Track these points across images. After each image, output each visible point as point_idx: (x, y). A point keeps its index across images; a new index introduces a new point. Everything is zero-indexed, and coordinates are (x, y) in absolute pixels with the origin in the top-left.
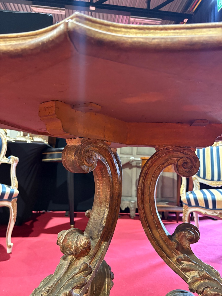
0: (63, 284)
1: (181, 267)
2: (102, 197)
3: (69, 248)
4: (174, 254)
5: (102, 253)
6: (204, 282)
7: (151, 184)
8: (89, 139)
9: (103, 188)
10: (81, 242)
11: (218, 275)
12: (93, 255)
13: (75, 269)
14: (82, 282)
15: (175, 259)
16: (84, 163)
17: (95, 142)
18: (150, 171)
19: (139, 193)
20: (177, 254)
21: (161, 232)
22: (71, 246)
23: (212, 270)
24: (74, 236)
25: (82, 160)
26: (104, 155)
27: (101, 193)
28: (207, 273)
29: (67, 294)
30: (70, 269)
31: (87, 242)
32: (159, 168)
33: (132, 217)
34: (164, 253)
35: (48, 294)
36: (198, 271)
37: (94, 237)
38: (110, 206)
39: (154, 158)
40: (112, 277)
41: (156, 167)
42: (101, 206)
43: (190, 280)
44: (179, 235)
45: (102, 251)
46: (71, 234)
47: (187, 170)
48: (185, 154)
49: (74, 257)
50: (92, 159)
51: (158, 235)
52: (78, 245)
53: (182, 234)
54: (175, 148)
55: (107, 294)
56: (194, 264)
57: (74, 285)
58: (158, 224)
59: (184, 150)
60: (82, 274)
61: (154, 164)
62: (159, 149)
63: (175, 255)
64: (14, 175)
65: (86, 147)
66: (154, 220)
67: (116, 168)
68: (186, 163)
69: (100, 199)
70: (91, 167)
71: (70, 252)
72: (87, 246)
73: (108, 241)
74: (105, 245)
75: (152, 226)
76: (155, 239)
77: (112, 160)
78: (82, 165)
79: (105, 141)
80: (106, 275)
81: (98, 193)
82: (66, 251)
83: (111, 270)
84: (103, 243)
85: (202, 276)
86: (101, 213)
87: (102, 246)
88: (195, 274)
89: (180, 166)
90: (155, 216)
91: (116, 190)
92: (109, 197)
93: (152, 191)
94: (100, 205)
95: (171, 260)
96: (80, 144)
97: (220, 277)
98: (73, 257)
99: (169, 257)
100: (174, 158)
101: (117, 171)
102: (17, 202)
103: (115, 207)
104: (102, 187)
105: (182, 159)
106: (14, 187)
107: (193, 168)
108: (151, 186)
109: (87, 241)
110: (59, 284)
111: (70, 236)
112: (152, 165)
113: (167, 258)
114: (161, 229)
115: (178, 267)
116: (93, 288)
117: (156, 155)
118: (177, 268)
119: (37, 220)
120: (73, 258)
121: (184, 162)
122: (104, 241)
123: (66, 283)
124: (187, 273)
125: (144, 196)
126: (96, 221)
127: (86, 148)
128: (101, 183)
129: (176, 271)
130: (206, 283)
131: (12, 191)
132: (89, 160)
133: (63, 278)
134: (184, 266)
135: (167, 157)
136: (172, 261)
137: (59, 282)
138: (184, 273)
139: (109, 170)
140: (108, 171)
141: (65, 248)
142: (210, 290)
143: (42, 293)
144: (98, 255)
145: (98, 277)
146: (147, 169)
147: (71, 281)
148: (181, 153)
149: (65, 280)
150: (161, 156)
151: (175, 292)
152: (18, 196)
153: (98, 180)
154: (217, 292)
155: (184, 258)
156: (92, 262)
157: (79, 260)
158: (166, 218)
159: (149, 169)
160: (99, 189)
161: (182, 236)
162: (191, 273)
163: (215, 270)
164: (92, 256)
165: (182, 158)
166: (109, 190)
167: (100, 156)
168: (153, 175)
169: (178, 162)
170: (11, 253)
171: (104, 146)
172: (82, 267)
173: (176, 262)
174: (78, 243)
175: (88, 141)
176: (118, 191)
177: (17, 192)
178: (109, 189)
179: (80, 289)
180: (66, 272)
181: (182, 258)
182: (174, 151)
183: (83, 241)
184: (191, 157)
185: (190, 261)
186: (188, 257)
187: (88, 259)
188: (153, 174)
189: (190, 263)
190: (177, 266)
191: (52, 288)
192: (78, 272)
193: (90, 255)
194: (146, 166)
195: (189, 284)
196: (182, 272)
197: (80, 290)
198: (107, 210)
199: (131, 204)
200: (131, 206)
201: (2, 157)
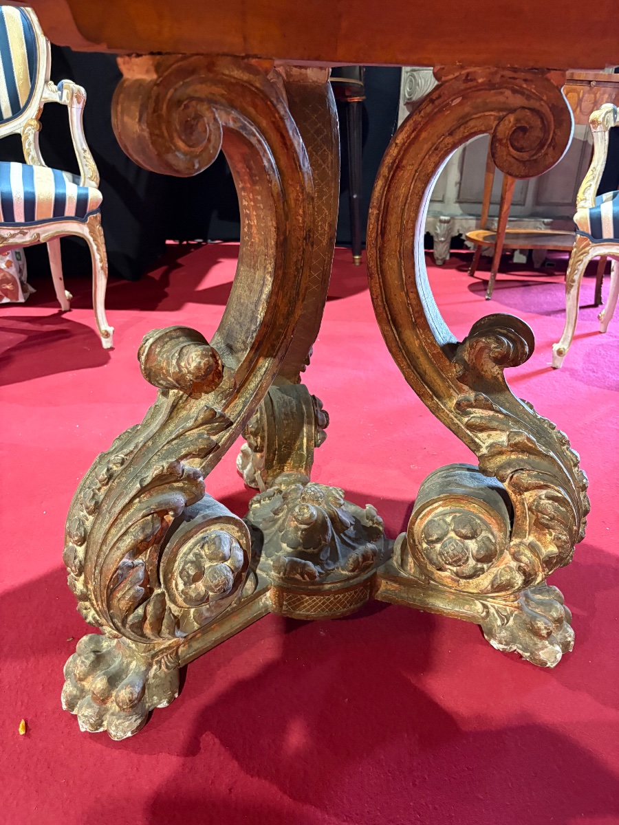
0: (157, 447)
1: (466, 419)
2: (257, 239)
3: (163, 373)
4: (452, 391)
5: (258, 384)
6: (518, 459)
7: (407, 199)
8: (185, 57)
9: (258, 216)
10: (189, 364)
11: (564, 444)
12: (231, 390)
13: (187, 418)
14: (202, 447)
15: (455, 402)
16: (175, 146)
17: (210, 67)
18: (408, 157)
19: (371, 227)
20: (460, 390)
21: (423, 336)
22: (168, 371)
23: (551, 431)
24: (173, 347)
25: (166, 134)
26: (251, 110)
27: (254, 230)
28: (529, 439)
29: (165, 471)
30: (174, 418)
31: (202, 364)
32: (436, 149)
33: (439, 262)
34: (426, 387)
35: (123, 467)
36: (508, 433)
37: (236, 348)
38: (276, 268)
39: (422, 114)
40: (320, 423)
41: (430, 143)
42: (254, 267)
43: (484, 451)
44: (472, 347)
45: (261, 381)
46: (167, 343)
47: (525, 156)
48: (528, 97)
49: (181, 393)
50: (200, 128)
51: (417, 343)
52: (183, 369)
53: (481, 344)
54: (495, 73)
55: (308, 457)
56: (500, 416)
57: (184, 452)
58: (416, 315)
59: (525, 80)
60: (203, 431)
61: (424, 135)
62: (443, 79)
63: (454, 394)
64: (82, 145)
65: (177, 86)
66: (408, 304)
67: (296, 152)
68: (523, 130)
69: (252, 245)
70: (200, 155)
71: (167, 384)
72: (204, 372)
73: (275, 357)
74: (267, 364)
75: (402, 319)
76: (408, 352)
77: (281, 125)
78: (168, 150)
79: (248, 56)
80: (305, 418)
81: (246, 230)
82: (157, 381)
83: (321, 406)
84: (261, 360)
85: (516, 444)
86: (255, 286)
87: (259, 368)
88: (502, 438)
89: (504, 141)
90: (411, 295)
91: (298, 220)
92: (273, 243)
93: (407, 221)
94: (253, 263)
95: (442, 403)
96: (155, 76)
97: (567, 449)
98: (178, 393)
99: (437, 397)
100: (487, 113)
101: (299, 161)
102: (103, 224)
103: (297, 270)
104: (255, 213)
105: (512, 118)
106: (87, 180)
107: (546, 147)
108: (407, 205)
109: (203, 362)
110: (148, 448)
111: (163, 347)
112: (417, 137)
113: (433, 400)
114: (424, 330)
115: (459, 420)
116: (273, 444)
117: (432, 101)
118: (456, 421)
119: (180, 266)
120: (180, 395)
121: (518, 128)
122: (266, 357)
123: (164, 446)
124: (480, 435)
125: (386, 238)
126: (242, 305)
127: (176, 90)
128: (251, 200)
129: (453, 427)
130: (522, 460)
131: (83, 192)
132: (191, 134)
133: (159, 435)
134: (473, 420)
135: (467, 109)
136: (445, 406)
137: (150, 443)
138: (471, 435)
139: (269, 159)
140: (266, 163)
141: (152, 374)
142: (529, 475)
143: (111, 466)
144: (249, 387)
145: (285, 422)
146: (399, 153)
147: (175, 444)
148: (514, 91)
149: (163, 440)
150: (448, 103)
151: (453, 467)
152: (104, 208)
153: (244, 189)
154: (544, 480)
155: (475, 400)
156: (232, 405)
157: (197, 399)
158: (537, 266)
159: (406, 151)
160: (248, 216)
161: (482, 349)
162: (489, 436)
163: (559, 432)
164: (227, 392)
165: (512, 111)
166: (274, 223)
167: (234, 113)
168: (416, 171)
169: (498, 125)
170: (112, 349)
171: (245, 76)
172: (202, 416)
173: (455, 409)
174: (183, 364)
175: (179, 64)
176: (304, 222)
177: (95, 195)
178: (274, 218)
179: (202, 458)
180: (165, 425)
181: (469, 401)
182: (491, 86)
183: (193, 361)
184: (546, 110)
185: (492, 409)
186: (487, 401)
187: (219, 398)
188: (416, 167)
189: (491, 413)
190: (456, 417)
191: (133, 455)
192: (193, 425)
193: (222, 390)
194: (398, 141)
195: (480, 458)
196: (468, 431)
197: (202, 460)
198: (269, 279)
199: (439, 224)
200: (436, 229)
201: (43, 81)
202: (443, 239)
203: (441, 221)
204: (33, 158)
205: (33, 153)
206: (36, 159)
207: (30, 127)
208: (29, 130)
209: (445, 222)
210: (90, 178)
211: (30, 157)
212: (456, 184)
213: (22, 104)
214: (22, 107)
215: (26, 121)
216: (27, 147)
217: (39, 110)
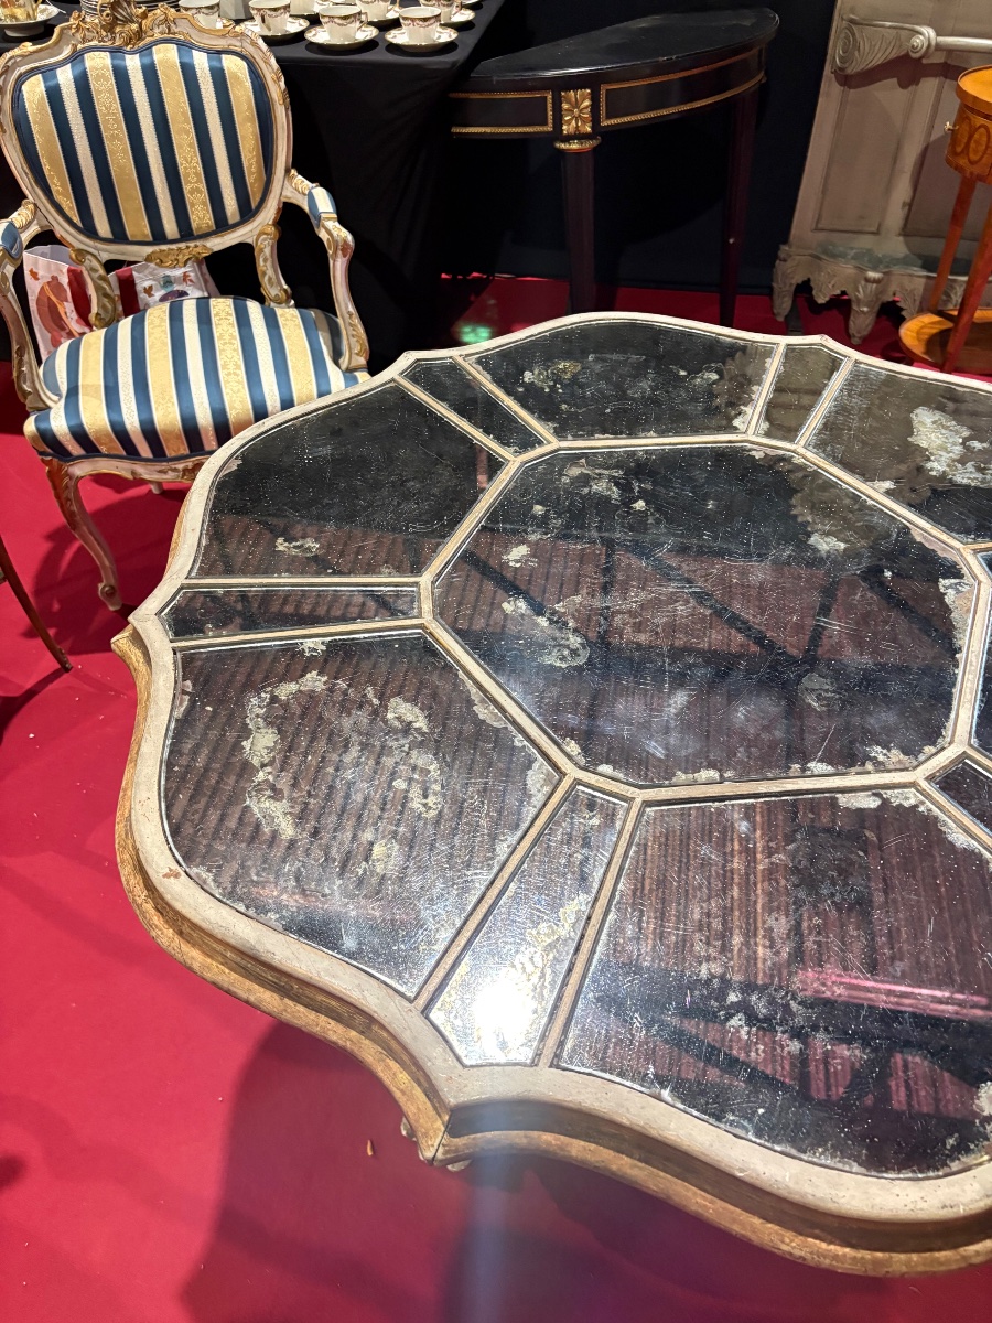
64: (347, 308)
199: (863, 283)
200: (858, 291)
201: (283, 172)
202: (866, 309)
203: (867, 280)
204: (270, 279)
205: (270, 272)
206: (274, 280)
207: (265, 236)
208: (265, 240)
209: (875, 281)
210: (357, 354)
211: (266, 278)
212: (904, 204)
213: (254, 205)
214: (253, 207)
215: (260, 227)
216: (262, 263)
217: (277, 213)
